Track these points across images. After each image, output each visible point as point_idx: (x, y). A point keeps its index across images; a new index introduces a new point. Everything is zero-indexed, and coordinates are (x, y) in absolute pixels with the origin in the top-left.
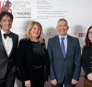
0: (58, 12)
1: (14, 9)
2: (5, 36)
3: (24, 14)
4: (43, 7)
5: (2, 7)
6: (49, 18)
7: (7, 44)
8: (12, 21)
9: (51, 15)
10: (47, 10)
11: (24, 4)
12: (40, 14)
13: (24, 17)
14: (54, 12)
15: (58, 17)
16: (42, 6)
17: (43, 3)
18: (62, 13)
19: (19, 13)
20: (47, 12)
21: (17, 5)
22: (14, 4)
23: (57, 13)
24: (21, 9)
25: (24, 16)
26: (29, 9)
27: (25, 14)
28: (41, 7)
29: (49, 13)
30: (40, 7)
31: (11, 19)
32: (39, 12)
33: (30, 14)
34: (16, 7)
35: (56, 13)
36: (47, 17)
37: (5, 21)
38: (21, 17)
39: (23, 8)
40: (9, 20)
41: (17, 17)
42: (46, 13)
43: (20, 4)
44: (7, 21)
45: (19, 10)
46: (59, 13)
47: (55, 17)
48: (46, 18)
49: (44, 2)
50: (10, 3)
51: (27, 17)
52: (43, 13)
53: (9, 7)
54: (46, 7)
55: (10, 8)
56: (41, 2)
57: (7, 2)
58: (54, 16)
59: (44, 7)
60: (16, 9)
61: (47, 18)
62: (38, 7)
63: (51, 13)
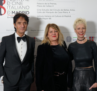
0: (63, 11)
1: (9, 7)
4: (44, 5)
6: (52, 17)
8: (28, 24)
9: (54, 14)
10: (49, 8)
11: (20, 1)
12: (40, 13)
14: (58, 11)
15: (63, 16)
16: (43, 4)
18: (68, 12)
19: (15, 12)
20: (49, 11)
21: (12, 1)
23: (62, 11)
24: (16, 8)
28: (42, 5)
29: (52, 12)
30: (41, 5)
31: (26, 22)
32: (39, 11)
34: (11, 5)
35: (60, 11)
36: (50, 17)
37: (20, 23)
39: (19, 6)
40: (24, 22)
41: (12, 17)
42: (48, 11)
43: (16, 1)
44: (22, 23)
45: (14, 8)
46: (65, 11)
47: (60, 17)
48: (48, 18)
52: (44, 11)
53: (2, 4)
54: (48, 5)
55: (4, 6)
58: (59, 15)
59: (45, 5)
60: (11, 7)
61: (50, 19)
62: (38, 5)
63: (55, 11)
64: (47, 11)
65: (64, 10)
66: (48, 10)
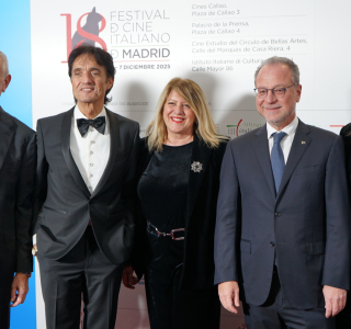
0: (270, 44)
1: (114, 38)
2: (83, 128)
3: (145, 53)
4: (213, 28)
5: (76, 33)
6: (234, 65)
7: (88, 152)
10: (227, 38)
11: (146, 19)
13: (145, 67)
16: (209, 25)
17: (211, 13)
19: (130, 51)
20: (228, 46)
21: (124, 22)
22: (115, 20)
23: (266, 46)
25: (147, 63)
26: (165, 38)
27: (151, 53)
28: (208, 29)
29: (236, 50)
30: (203, 29)
32: (199, 47)
33: (166, 53)
35: (261, 45)
36: (229, 65)
37: (78, 72)
38: (135, 67)
39: (142, 34)
41: (123, 64)
42: (223, 47)
43: (134, 21)
45: (129, 40)
46: (275, 45)
48: (224, 66)
49: (215, 10)
50: (100, 18)
51: (156, 64)
52: (212, 47)
53: (97, 31)
54: (224, 28)
56: (208, 10)
57: (90, 14)
59: (216, 29)
60: (120, 38)
61: (229, 69)
62: (194, 28)
63: (243, 47)
64: (219, 47)
65: (272, 41)
66: (225, 43)
